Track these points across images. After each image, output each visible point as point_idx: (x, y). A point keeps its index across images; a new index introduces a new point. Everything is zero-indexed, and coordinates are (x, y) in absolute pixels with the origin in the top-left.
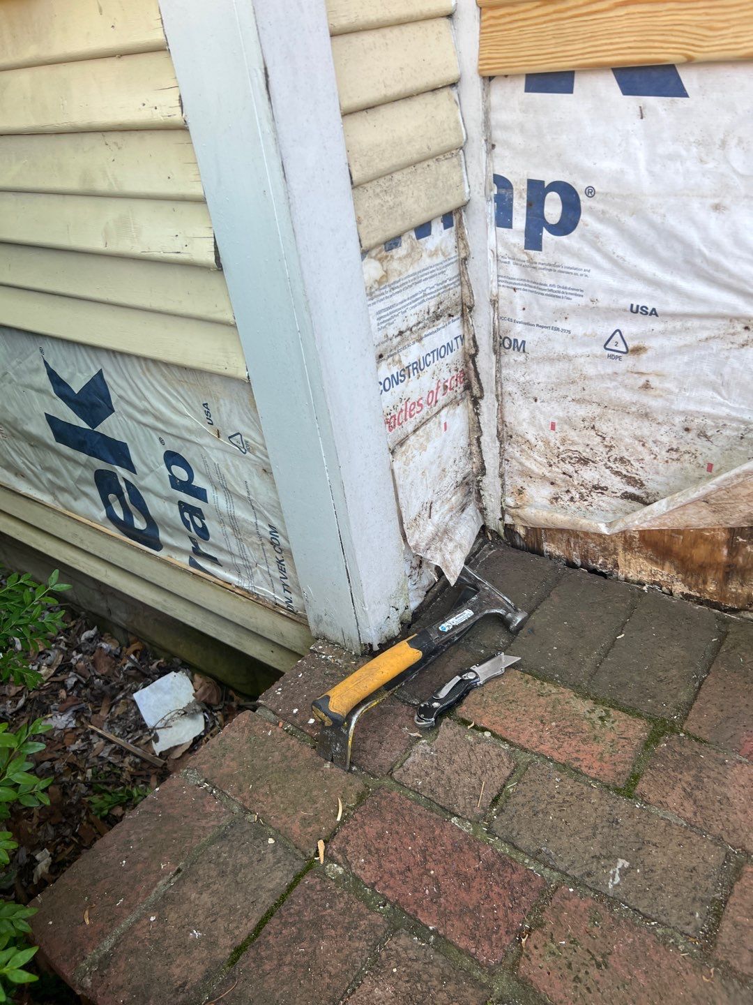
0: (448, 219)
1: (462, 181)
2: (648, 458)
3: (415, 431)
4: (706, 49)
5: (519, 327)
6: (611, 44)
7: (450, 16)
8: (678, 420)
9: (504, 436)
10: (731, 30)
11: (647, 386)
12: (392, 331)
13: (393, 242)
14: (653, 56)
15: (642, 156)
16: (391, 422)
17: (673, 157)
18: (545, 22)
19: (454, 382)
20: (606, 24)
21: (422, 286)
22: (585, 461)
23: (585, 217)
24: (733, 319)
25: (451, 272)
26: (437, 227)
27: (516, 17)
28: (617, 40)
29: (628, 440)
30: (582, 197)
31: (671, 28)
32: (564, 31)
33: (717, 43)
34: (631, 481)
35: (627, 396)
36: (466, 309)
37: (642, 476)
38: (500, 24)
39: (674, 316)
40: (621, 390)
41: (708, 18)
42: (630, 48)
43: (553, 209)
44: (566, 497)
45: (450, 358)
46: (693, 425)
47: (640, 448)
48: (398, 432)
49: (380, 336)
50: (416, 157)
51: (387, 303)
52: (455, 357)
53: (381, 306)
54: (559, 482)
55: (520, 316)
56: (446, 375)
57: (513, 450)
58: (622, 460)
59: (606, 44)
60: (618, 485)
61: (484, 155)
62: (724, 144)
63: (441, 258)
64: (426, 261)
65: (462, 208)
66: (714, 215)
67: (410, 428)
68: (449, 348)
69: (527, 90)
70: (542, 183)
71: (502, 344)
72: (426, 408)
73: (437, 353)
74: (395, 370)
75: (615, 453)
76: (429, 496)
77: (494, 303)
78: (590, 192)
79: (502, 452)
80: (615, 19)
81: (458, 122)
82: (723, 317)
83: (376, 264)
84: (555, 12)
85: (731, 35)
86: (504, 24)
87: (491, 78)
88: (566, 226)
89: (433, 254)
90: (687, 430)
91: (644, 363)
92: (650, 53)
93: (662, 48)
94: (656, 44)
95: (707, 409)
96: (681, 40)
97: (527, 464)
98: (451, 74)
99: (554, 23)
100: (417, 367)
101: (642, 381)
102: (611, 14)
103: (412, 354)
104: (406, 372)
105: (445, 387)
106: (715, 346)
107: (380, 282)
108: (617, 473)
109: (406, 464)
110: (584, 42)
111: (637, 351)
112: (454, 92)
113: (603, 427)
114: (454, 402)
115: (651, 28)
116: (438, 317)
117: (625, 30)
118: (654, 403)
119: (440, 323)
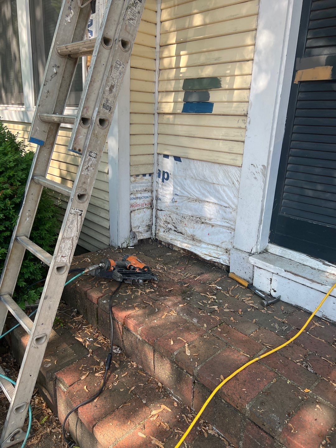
0: (150, 175)
1: (153, 169)
2: (178, 222)
3: (137, 210)
5: (160, 196)
7: (153, 144)
8: (181, 215)
9: (157, 217)
11: (177, 208)
12: (135, 190)
13: (138, 175)
15: (176, 170)
16: (132, 206)
17: (180, 171)
19: (148, 204)
21: (143, 184)
22: (169, 223)
23: (170, 178)
24: (188, 197)
25: (150, 184)
26: (147, 176)
29: (175, 219)
30: (169, 175)
34: (176, 228)
35: (175, 210)
36: (152, 191)
37: (177, 226)
39: (180, 196)
40: (174, 209)
43: (166, 176)
44: (166, 231)
45: (147, 199)
46: (183, 216)
47: (176, 221)
48: (133, 208)
49: (132, 190)
50: (143, 164)
51: (135, 185)
52: (149, 199)
53: (133, 185)
54: (165, 228)
55: (161, 194)
56: (146, 202)
57: (158, 221)
58: (174, 223)
60: (173, 228)
61: (156, 166)
62: (186, 170)
63: (148, 181)
64: (144, 181)
65: (153, 173)
66: (185, 180)
67: (136, 209)
68: (148, 197)
69: (163, 157)
71: (158, 199)
72: (140, 206)
73: (145, 197)
74: (135, 197)
75: (173, 222)
76: (139, 225)
77: (157, 191)
78: (170, 174)
79: (156, 221)
81: (153, 160)
82: (186, 197)
83: (134, 178)
87: (159, 154)
88: (167, 179)
89: (146, 180)
90: (182, 217)
91: (176, 204)
95: (185, 213)
97: (160, 224)
98: (153, 153)
100: (140, 198)
101: (176, 207)
103: (139, 195)
104: (137, 198)
105: (146, 204)
106: (186, 201)
107: (134, 181)
108: (173, 226)
109: (134, 215)
111: (176, 202)
112: (153, 155)
113: (171, 216)
114: (148, 208)
116: (146, 191)
118: (178, 212)
119: (146, 192)
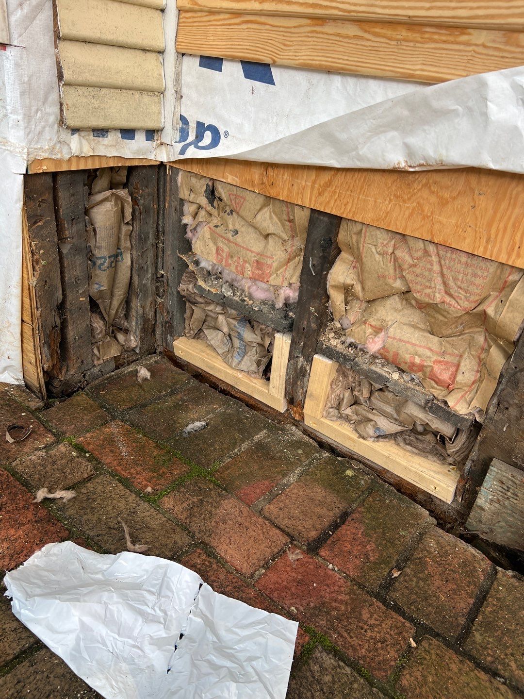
0: (150, 134)
1: (160, 113)
4: (282, 57)
6: (239, 45)
7: (162, 10)
10: (294, 48)
13: (101, 132)
14: (257, 57)
18: (209, 26)
20: (237, 33)
27: (196, 20)
28: (241, 43)
30: (222, 136)
31: (266, 41)
32: (218, 33)
33: (286, 54)
38: (188, 23)
41: (285, 38)
42: (247, 49)
50: (122, 84)
59: (236, 45)
61: (174, 100)
65: (159, 131)
69: (200, 66)
70: (204, 124)
78: (226, 134)
80: (242, 30)
81: (160, 75)
84: (214, 20)
85: (293, 51)
86: (190, 22)
87: (183, 55)
92: (256, 54)
93: (261, 52)
94: (259, 49)
96: (271, 49)
99: (213, 27)
102: (239, 27)
110: (226, 42)
112: (160, 57)
115: (257, 39)
117: (245, 38)
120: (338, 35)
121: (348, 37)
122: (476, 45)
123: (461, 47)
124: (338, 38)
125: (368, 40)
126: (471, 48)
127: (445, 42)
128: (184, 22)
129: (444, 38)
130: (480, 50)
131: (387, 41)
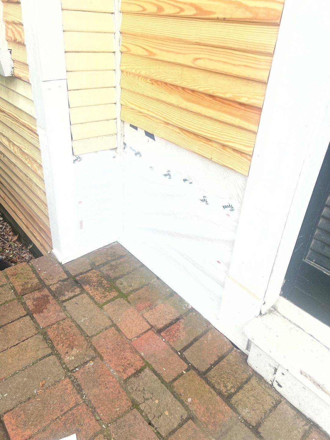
1: (115, 142)
18: (131, 113)
27: (127, 109)
41: (156, 126)
50: (97, 135)
61: (120, 137)
65: (116, 148)
69: (130, 127)
80: (142, 118)
81: (115, 128)
85: (159, 132)
112: (115, 121)
120: (173, 130)
121: (176, 132)
122: (214, 147)
123: (210, 146)
124: (173, 131)
125: (182, 135)
126: (213, 147)
127: (205, 143)
128: (123, 109)
129: (205, 141)
130: (215, 148)
131: (188, 137)
